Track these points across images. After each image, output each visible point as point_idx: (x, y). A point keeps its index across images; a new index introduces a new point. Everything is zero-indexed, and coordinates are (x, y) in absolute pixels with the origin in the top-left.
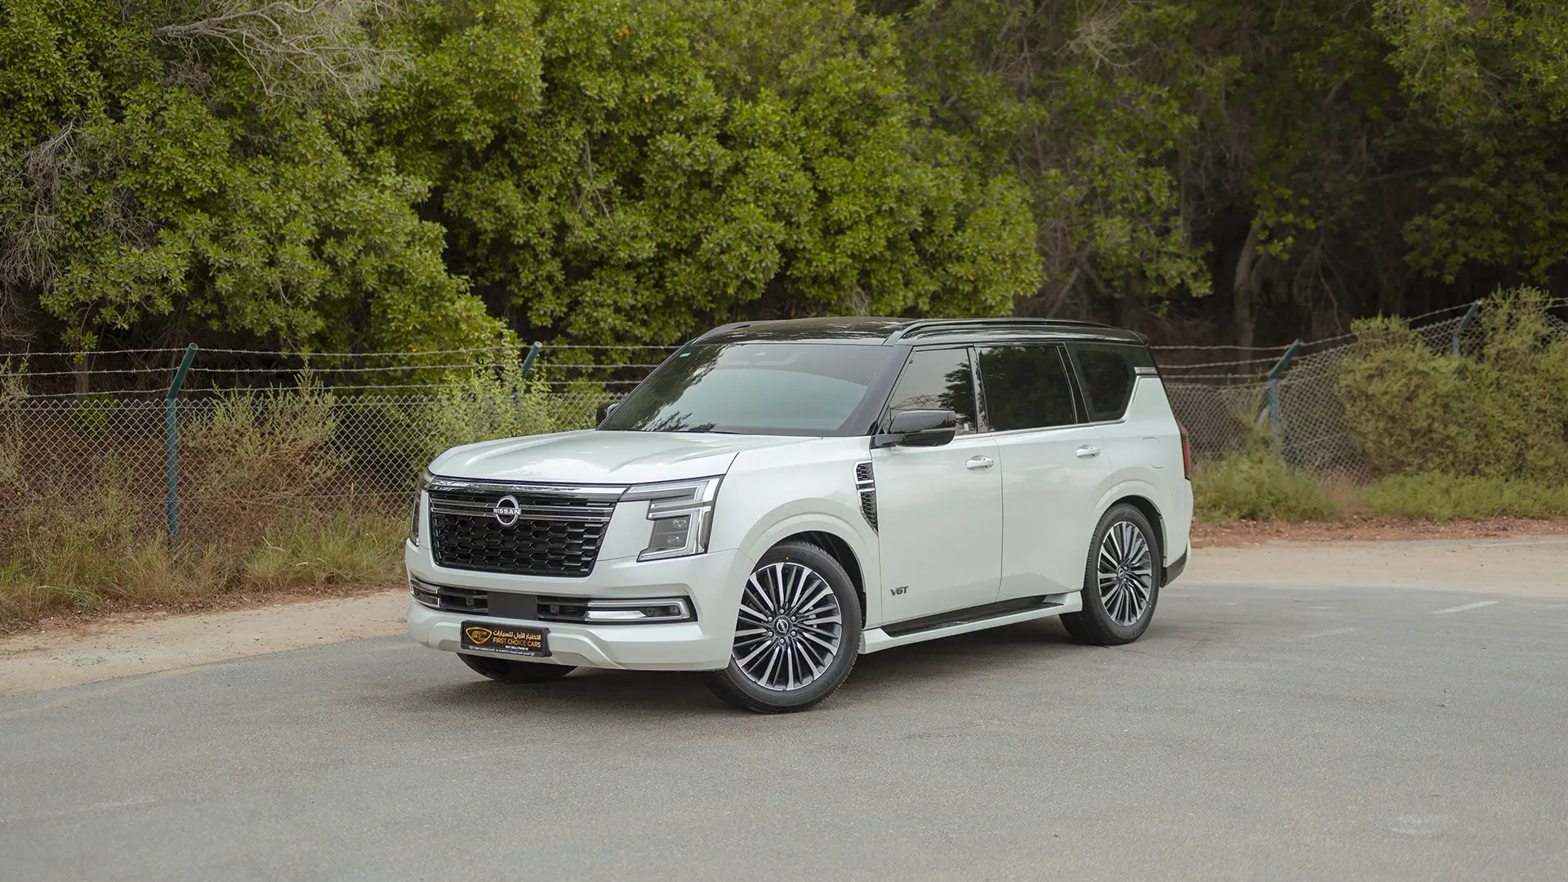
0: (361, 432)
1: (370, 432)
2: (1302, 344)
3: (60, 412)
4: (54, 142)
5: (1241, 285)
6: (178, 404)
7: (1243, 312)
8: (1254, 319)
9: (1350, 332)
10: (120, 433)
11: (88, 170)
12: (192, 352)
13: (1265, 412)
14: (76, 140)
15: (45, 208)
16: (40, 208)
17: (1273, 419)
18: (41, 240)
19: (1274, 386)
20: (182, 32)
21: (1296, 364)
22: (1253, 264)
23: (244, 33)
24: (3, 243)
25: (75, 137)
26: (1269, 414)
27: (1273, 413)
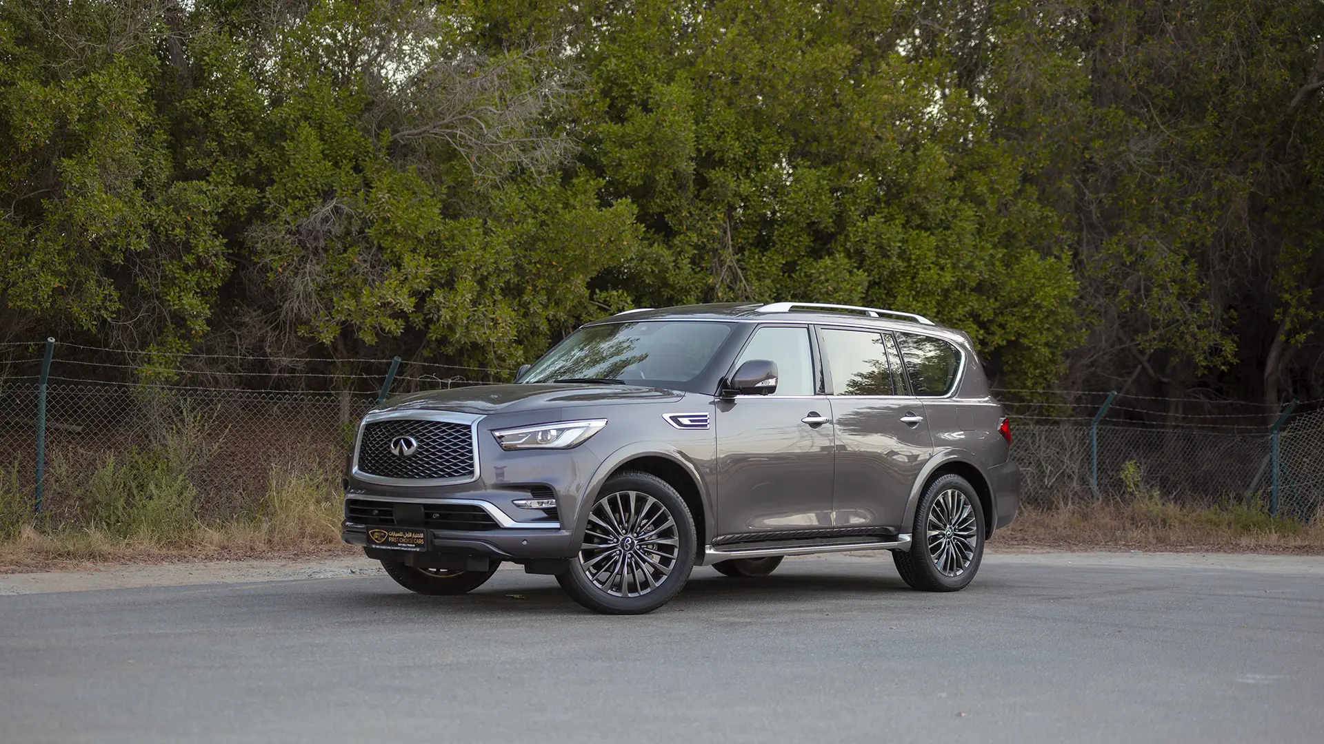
2: (1299, 402)
7: (1271, 397)
12: (397, 362)
13: (1267, 459)
14: (337, 213)
15: (314, 261)
16: (311, 261)
17: (1275, 464)
18: (311, 284)
19: (1277, 437)
20: (416, 134)
21: (1294, 419)
22: (1280, 358)
23: (459, 132)
24: (285, 289)
25: (336, 210)
26: (1271, 459)
27: (1274, 458)
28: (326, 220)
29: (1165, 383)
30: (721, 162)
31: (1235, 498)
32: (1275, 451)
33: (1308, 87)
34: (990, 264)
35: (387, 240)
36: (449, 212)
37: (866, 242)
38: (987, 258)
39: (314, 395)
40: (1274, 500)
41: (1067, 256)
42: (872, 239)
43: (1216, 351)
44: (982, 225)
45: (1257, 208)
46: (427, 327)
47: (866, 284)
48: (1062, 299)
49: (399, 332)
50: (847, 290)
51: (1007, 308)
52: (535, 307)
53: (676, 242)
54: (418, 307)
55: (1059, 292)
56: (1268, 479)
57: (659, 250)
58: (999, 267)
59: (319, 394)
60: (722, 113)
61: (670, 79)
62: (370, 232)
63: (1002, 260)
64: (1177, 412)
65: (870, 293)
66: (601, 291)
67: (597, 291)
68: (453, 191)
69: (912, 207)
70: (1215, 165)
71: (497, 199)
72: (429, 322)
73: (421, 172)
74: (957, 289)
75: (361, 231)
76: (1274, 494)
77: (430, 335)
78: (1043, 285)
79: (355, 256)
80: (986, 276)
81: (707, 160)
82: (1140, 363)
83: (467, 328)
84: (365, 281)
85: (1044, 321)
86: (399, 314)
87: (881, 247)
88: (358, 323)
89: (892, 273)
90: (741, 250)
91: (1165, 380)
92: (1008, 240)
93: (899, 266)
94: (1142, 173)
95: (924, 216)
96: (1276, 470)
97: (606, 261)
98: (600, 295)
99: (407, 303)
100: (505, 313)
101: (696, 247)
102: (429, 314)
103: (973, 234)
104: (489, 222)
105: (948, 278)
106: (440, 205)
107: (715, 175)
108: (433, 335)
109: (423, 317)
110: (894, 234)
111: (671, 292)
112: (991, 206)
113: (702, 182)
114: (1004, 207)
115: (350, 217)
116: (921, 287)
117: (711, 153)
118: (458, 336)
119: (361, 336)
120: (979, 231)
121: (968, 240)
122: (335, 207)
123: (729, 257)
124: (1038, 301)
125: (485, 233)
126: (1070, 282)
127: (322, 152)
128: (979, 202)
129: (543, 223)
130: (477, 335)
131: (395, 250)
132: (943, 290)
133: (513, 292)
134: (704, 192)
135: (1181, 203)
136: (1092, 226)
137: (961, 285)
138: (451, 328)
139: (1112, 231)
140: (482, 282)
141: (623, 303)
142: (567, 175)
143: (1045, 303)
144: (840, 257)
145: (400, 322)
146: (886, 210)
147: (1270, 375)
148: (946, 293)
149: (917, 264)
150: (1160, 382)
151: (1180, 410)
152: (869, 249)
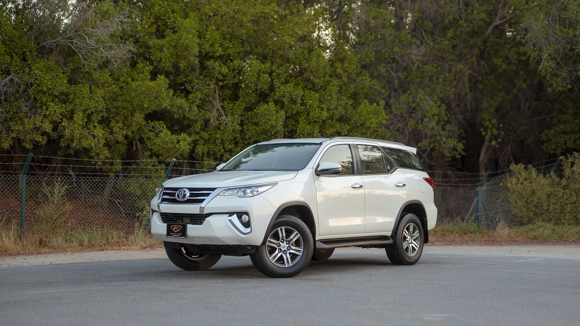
2: (490, 172)
7: (482, 171)
9: (510, 168)
12: (31, 156)
13: (476, 199)
17: (480, 202)
19: (481, 189)
20: (53, 43)
21: (488, 180)
22: (486, 153)
23: (75, 41)
25: (12, 80)
26: (478, 200)
27: (479, 199)
28: (6, 85)
30: (212, 57)
31: (461, 219)
32: (480, 196)
33: (495, 24)
34: (345, 108)
35: (39, 96)
36: (72, 81)
37: (284, 97)
38: (344, 105)
40: (480, 219)
41: (382, 103)
42: (287, 95)
43: (455, 149)
44: (341, 88)
45: (474, 82)
46: (59, 139)
47: (284, 117)
48: (380, 124)
49: (44, 143)
50: (275, 121)
51: (354, 129)
52: (116, 129)
53: (190, 97)
54: (55, 129)
55: (379, 121)
56: (476, 210)
57: (181, 101)
58: (350, 108)
60: (212, 33)
61: (186, 16)
62: (30, 91)
63: (351, 105)
65: (287, 121)
66: (151, 122)
67: (149, 121)
68: (73, 71)
69: (308, 80)
70: (452, 60)
71: (96, 75)
72: (61, 136)
73: (57, 62)
74: (329, 119)
75: (25, 91)
76: (480, 217)
77: (61, 144)
78: (371, 118)
79: (22, 104)
80: (344, 113)
81: (204, 57)
83: (80, 141)
84: (26, 116)
85: (372, 135)
86: (44, 134)
87: (292, 99)
88: (23, 138)
89: (298, 113)
90: (223, 100)
92: (354, 96)
93: (301, 109)
94: (418, 64)
95: (313, 84)
96: (480, 205)
97: (154, 108)
98: (151, 124)
99: (48, 127)
100: (100, 132)
101: (201, 100)
102: (61, 133)
103: (336, 93)
104: (92, 87)
105: (325, 114)
106: (67, 78)
107: (210, 63)
108: (63, 144)
109: (57, 134)
110: (299, 92)
111: (188, 122)
112: (345, 79)
113: (203, 67)
114: (352, 80)
115: (18, 84)
116: (312, 119)
117: (207, 53)
118: (74, 144)
119: (24, 144)
120: (340, 91)
121: (334, 96)
122: (11, 78)
123: (217, 104)
124: (369, 125)
125: (91, 93)
126: (384, 116)
127: (5, 51)
128: (339, 77)
129: (121, 88)
130: (85, 144)
131: (43, 101)
132: (322, 120)
133: (105, 122)
134: (204, 72)
135: (437, 79)
136: (396, 90)
137: (331, 118)
138: (72, 141)
139: (404, 92)
140: (89, 116)
141: (162, 128)
142: (134, 64)
143: (372, 126)
144: (272, 105)
145: (45, 137)
146: (295, 81)
147: (482, 161)
148: (324, 122)
149: (310, 108)
150: (431, 165)
152: (286, 101)
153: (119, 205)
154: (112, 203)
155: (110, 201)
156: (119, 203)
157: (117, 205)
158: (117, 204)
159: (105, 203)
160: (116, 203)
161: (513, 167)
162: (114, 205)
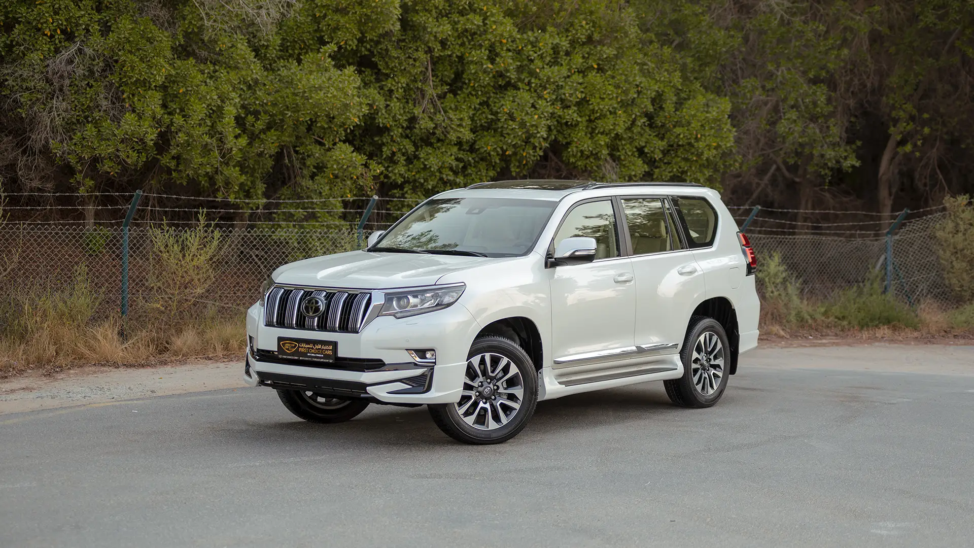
0: (275, 256)
1: (281, 256)
2: (909, 211)
3: (71, 234)
4: (65, 55)
5: (883, 174)
6: (130, 230)
7: (884, 193)
8: (892, 197)
9: (943, 204)
10: (114, 252)
11: (87, 74)
13: (883, 257)
14: (81, 53)
15: (61, 98)
16: (58, 97)
17: (888, 263)
18: (57, 119)
19: (889, 240)
21: (904, 225)
24: (33, 121)
25: (80, 51)
26: (886, 259)
27: (888, 258)
28: (70, 62)
29: (797, 183)
32: (889, 253)
39: (64, 225)
45: (875, 38)
56: (883, 275)
59: (68, 224)
64: (807, 209)
76: (889, 287)
82: (775, 162)
91: (797, 180)
96: (890, 268)
122: (79, 48)
150: (794, 182)
151: (810, 205)
153: (256, 260)
154: (245, 256)
155: (242, 252)
156: (257, 256)
157: (253, 260)
158: (254, 257)
159: (233, 256)
160: (251, 256)
161: (948, 201)
162: (248, 259)
